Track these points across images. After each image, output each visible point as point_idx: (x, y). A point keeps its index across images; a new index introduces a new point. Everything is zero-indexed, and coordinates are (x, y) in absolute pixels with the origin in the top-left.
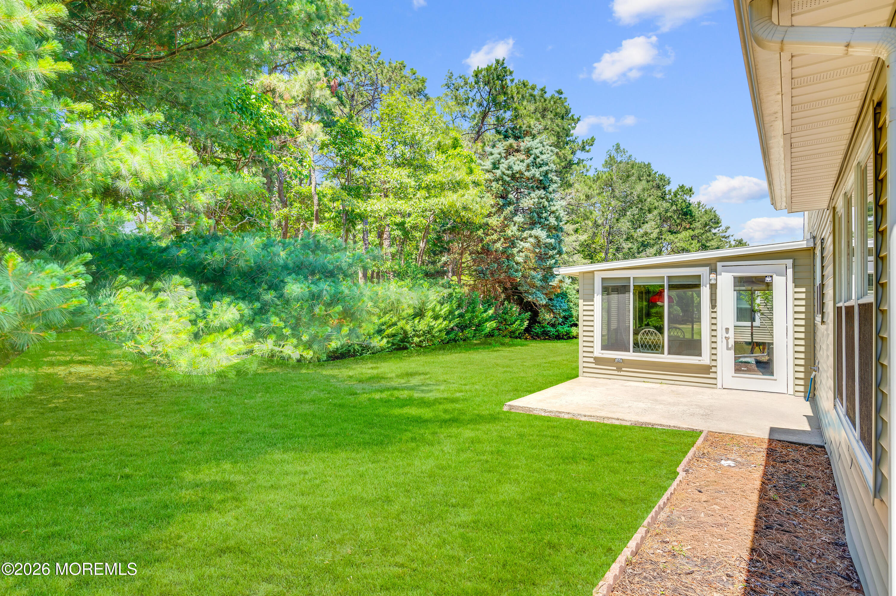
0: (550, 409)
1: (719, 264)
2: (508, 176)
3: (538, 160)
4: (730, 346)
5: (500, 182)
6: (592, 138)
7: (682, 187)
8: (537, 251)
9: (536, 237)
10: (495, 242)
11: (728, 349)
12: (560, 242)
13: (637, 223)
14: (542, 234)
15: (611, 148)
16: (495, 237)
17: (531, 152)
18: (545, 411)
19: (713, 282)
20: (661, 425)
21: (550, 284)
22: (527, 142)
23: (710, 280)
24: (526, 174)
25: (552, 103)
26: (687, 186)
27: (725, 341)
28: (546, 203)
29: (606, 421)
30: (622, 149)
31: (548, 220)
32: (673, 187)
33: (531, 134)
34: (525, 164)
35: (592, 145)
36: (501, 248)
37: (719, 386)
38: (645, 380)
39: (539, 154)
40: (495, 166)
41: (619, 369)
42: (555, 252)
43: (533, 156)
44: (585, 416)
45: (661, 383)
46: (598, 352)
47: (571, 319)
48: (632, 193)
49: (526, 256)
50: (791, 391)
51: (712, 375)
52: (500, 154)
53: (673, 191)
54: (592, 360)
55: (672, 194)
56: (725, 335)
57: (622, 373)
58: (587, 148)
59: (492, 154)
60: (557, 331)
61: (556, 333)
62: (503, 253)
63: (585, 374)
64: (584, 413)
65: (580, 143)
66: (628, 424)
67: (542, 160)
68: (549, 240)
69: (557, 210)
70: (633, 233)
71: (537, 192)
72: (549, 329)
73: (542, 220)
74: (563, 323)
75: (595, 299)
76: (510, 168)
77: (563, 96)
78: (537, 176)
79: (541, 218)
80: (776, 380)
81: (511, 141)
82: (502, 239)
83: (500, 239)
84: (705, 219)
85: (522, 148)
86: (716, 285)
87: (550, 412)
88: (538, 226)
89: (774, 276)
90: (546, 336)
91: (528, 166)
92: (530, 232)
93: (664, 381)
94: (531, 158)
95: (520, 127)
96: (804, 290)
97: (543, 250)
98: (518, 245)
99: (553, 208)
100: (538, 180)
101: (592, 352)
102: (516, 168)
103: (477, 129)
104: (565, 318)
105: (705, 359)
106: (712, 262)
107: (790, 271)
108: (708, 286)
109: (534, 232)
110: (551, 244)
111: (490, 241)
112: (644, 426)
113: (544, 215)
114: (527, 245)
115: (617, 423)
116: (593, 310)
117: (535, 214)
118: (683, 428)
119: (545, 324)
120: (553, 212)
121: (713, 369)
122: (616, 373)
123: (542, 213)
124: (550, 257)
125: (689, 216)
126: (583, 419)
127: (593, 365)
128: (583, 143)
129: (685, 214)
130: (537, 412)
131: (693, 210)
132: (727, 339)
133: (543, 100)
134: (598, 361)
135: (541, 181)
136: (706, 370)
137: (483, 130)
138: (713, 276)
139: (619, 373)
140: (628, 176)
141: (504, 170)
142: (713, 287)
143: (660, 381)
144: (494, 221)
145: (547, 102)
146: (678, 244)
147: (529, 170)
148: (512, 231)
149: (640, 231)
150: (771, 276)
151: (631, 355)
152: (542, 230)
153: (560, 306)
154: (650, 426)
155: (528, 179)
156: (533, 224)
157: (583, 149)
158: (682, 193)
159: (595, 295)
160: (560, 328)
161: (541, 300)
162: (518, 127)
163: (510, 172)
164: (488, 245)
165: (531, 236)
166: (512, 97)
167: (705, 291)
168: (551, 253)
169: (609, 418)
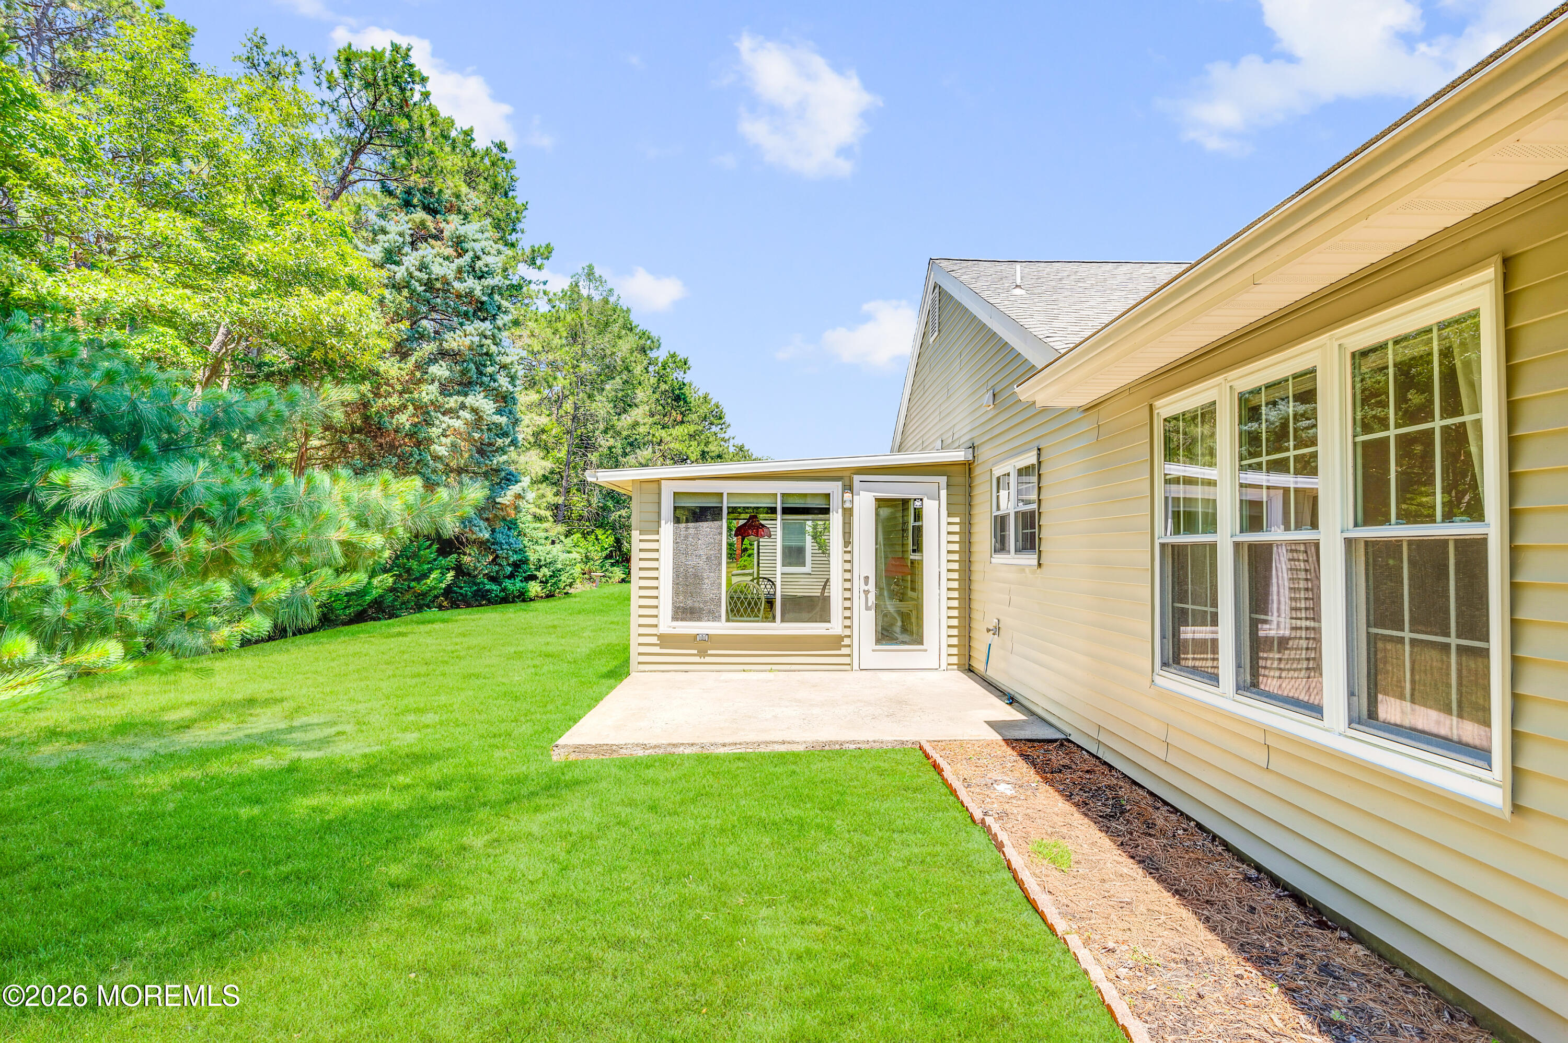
0: (654, 742)
1: (857, 478)
2: (419, 281)
3: (479, 264)
4: (870, 604)
5: (405, 292)
6: (548, 246)
7: (673, 356)
8: (477, 436)
9: (475, 411)
10: (392, 413)
11: (868, 608)
12: (516, 422)
13: (624, 404)
14: (487, 406)
15: (580, 271)
16: (394, 401)
17: (465, 245)
18: (644, 747)
19: (848, 505)
20: (854, 742)
21: (498, 500)
22: (452, 225)
23: (843, 502)
24: (457, 285)
25: (487, 161)
26: (681, 355)
27: (863, 596)
28: (494, 349)
29: (763, 749)
30: (597, 275)
31: (495, 381)
32: (661, 355)
33: (459, 211)
34: (454, 266)
35: (547, 258)
36: (407, 427)
37: (856, 666)
38: (745, 667)
39: (480, 253)
40: (391, 257)
41: (702, 653)
42: (507, 441)
43: (471, 254)
44: (724, 745)
45: (771, 670)
46: (667, 625)
47: (525, 567)
48: (613, 353)
49: (454, 445)
50: (944, 666)
51: (845, 651)
52: (401, 234)
53: (661, 360)
54: (654, 640)
55: (660, 365)
56: (863, 587)
57: (708, 659)
58: (539, 262)
59: (384, 232)
60: (503, 590)
61: (503, 594)
62: (411, 435)
63: (642, 667)
64: (721, 740)
65: (528, 251)
66: (801, 748)
67: (487, 266)
68: (497, 419)
69: (512, 363)
70: (616, 423)
71: (478, 324)
72: (488, 587)
73: (485, 379)
74: (511, 576)
75: (662, 530)
76: (423, 267)
77: (507, 156)
78: (478, 293)
79: (481, 373)
80: (926, 650)
81: (419, 215)
82: (411, 407)
83: (405, 407)
84: (703, 410)
85: (446, 234)
86: (851, 510)
87: (655, 747)
88: (478, 388)
89: (925, 500)
90: (481, 599)
91: (460, 270)
92: (461, 399)
93: (774, 667)
94: (468, 257)
95: (440, 191)
96: (957, 520)
97: (486, 436)
98: (437, 422)
99: (506, 360)
100: (478, 301)
101: (656, 626)
102: (438, 269)
103: (340, 173)
104: (516, 566)
105: (835, 627)
106: (847, 474)
107: (944, 493)
108: (840, 511)
109: (470, 400)
110: (498, 426)
111: (384, 408)
112: (827, 748)
113: (490, 370)
114: (458, 424)
115: (782, 748)
116: (657, 550)
117: (472, 366)
118: (888, 742)
119: (480, 579)
120: (504, 367)
121: (847, 641)
122: (697, 659)
123: (485, 366)
124: (496, 451)
125: (682, 403)
126: (722, 750)
127: (657, 650)
128: (533, 251)
129: (677, 398)
130: (628, 752)
131: (687, 392)
132: (867, 592)
133: (469, 153)
134: (666, 641)
135: (482, 303)
136: (836, 642)
137: (352, 177)
138: (848, 496)
139: (702, 660)
140: (607, 324)
141: (412, 269)
142: (848, 513)
143: (769, 667)
144: (391, 368)
145: (478, 159)
146: (672, 446)
147: (460, 279)
148: (428, 392)
149: (626, 420)
150: (921, 500)
151: (721, 627)
152: (485, 397)
153: (510, 544)
154: (837, 747)
155: (459, 296)
156: (465, 385)
157: (532, 262)
158: (674, 366)
159: (663, 522)
160: (508, 583)
161: (481, 531)
162: (436, 190)
163: (424, 276)
164: (381, 417)
165: (463, 406)
166: (422, 129)
167: (836, 518)
168: (500, 442)
169: (767, 743)
